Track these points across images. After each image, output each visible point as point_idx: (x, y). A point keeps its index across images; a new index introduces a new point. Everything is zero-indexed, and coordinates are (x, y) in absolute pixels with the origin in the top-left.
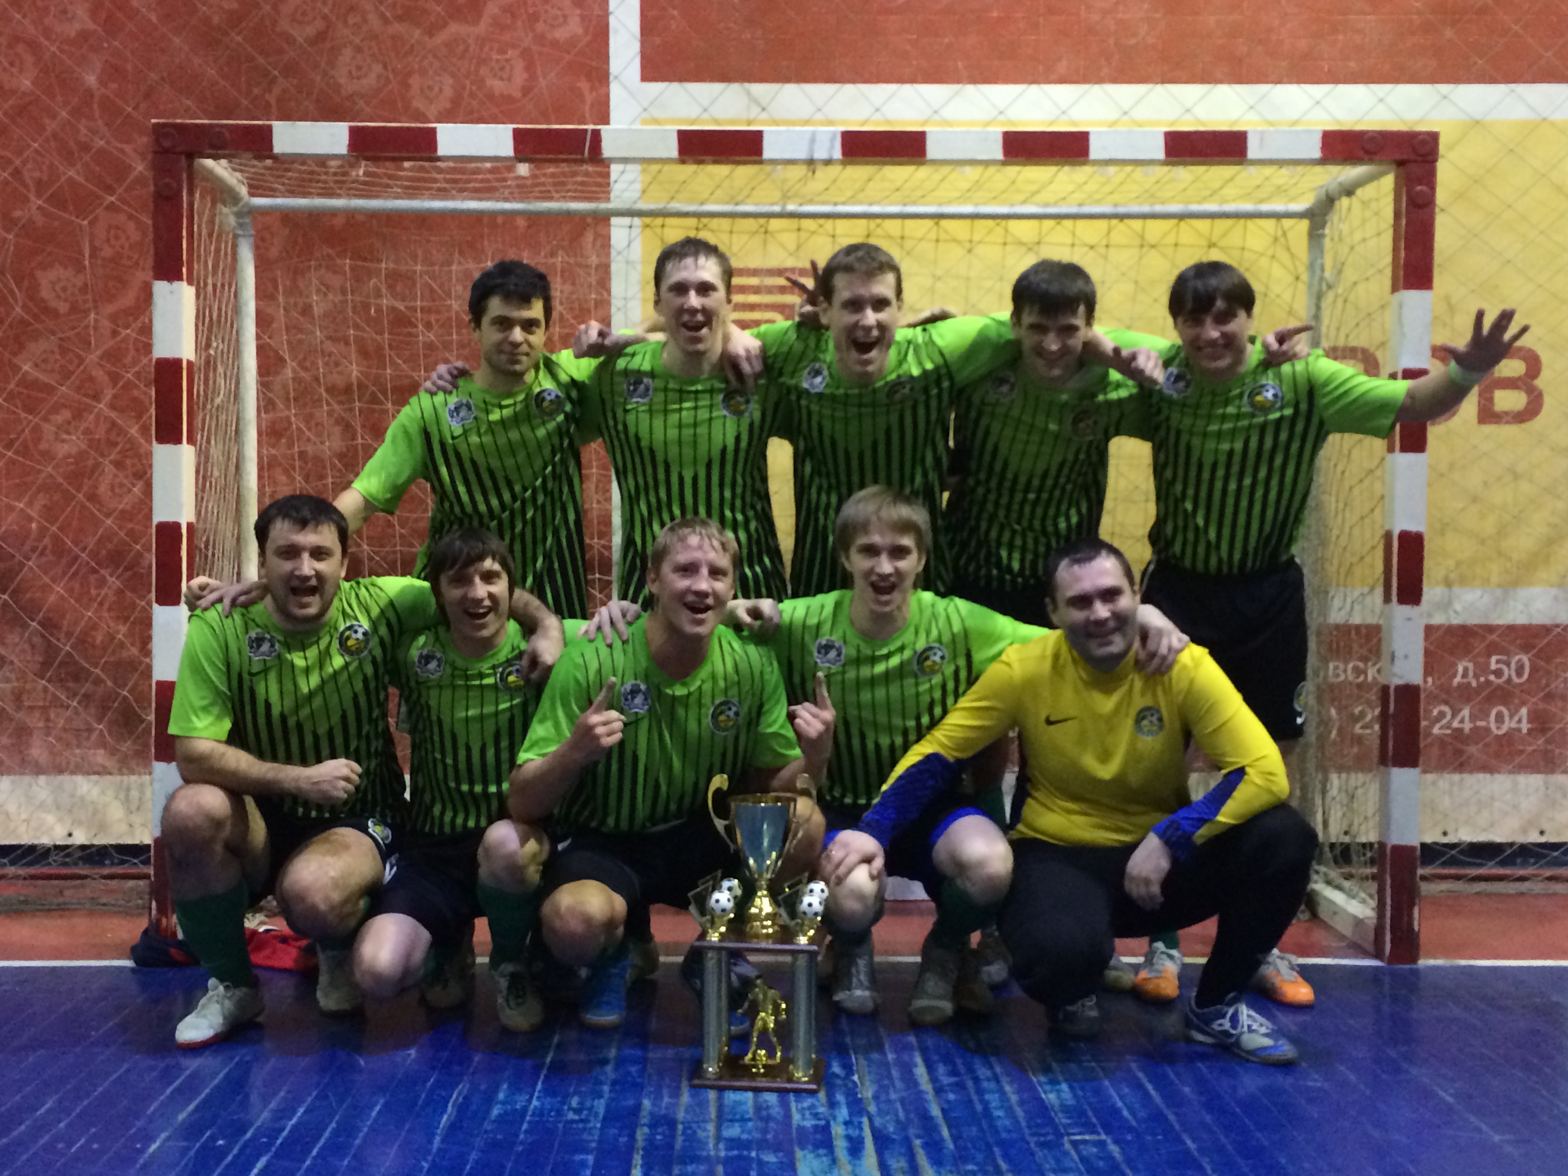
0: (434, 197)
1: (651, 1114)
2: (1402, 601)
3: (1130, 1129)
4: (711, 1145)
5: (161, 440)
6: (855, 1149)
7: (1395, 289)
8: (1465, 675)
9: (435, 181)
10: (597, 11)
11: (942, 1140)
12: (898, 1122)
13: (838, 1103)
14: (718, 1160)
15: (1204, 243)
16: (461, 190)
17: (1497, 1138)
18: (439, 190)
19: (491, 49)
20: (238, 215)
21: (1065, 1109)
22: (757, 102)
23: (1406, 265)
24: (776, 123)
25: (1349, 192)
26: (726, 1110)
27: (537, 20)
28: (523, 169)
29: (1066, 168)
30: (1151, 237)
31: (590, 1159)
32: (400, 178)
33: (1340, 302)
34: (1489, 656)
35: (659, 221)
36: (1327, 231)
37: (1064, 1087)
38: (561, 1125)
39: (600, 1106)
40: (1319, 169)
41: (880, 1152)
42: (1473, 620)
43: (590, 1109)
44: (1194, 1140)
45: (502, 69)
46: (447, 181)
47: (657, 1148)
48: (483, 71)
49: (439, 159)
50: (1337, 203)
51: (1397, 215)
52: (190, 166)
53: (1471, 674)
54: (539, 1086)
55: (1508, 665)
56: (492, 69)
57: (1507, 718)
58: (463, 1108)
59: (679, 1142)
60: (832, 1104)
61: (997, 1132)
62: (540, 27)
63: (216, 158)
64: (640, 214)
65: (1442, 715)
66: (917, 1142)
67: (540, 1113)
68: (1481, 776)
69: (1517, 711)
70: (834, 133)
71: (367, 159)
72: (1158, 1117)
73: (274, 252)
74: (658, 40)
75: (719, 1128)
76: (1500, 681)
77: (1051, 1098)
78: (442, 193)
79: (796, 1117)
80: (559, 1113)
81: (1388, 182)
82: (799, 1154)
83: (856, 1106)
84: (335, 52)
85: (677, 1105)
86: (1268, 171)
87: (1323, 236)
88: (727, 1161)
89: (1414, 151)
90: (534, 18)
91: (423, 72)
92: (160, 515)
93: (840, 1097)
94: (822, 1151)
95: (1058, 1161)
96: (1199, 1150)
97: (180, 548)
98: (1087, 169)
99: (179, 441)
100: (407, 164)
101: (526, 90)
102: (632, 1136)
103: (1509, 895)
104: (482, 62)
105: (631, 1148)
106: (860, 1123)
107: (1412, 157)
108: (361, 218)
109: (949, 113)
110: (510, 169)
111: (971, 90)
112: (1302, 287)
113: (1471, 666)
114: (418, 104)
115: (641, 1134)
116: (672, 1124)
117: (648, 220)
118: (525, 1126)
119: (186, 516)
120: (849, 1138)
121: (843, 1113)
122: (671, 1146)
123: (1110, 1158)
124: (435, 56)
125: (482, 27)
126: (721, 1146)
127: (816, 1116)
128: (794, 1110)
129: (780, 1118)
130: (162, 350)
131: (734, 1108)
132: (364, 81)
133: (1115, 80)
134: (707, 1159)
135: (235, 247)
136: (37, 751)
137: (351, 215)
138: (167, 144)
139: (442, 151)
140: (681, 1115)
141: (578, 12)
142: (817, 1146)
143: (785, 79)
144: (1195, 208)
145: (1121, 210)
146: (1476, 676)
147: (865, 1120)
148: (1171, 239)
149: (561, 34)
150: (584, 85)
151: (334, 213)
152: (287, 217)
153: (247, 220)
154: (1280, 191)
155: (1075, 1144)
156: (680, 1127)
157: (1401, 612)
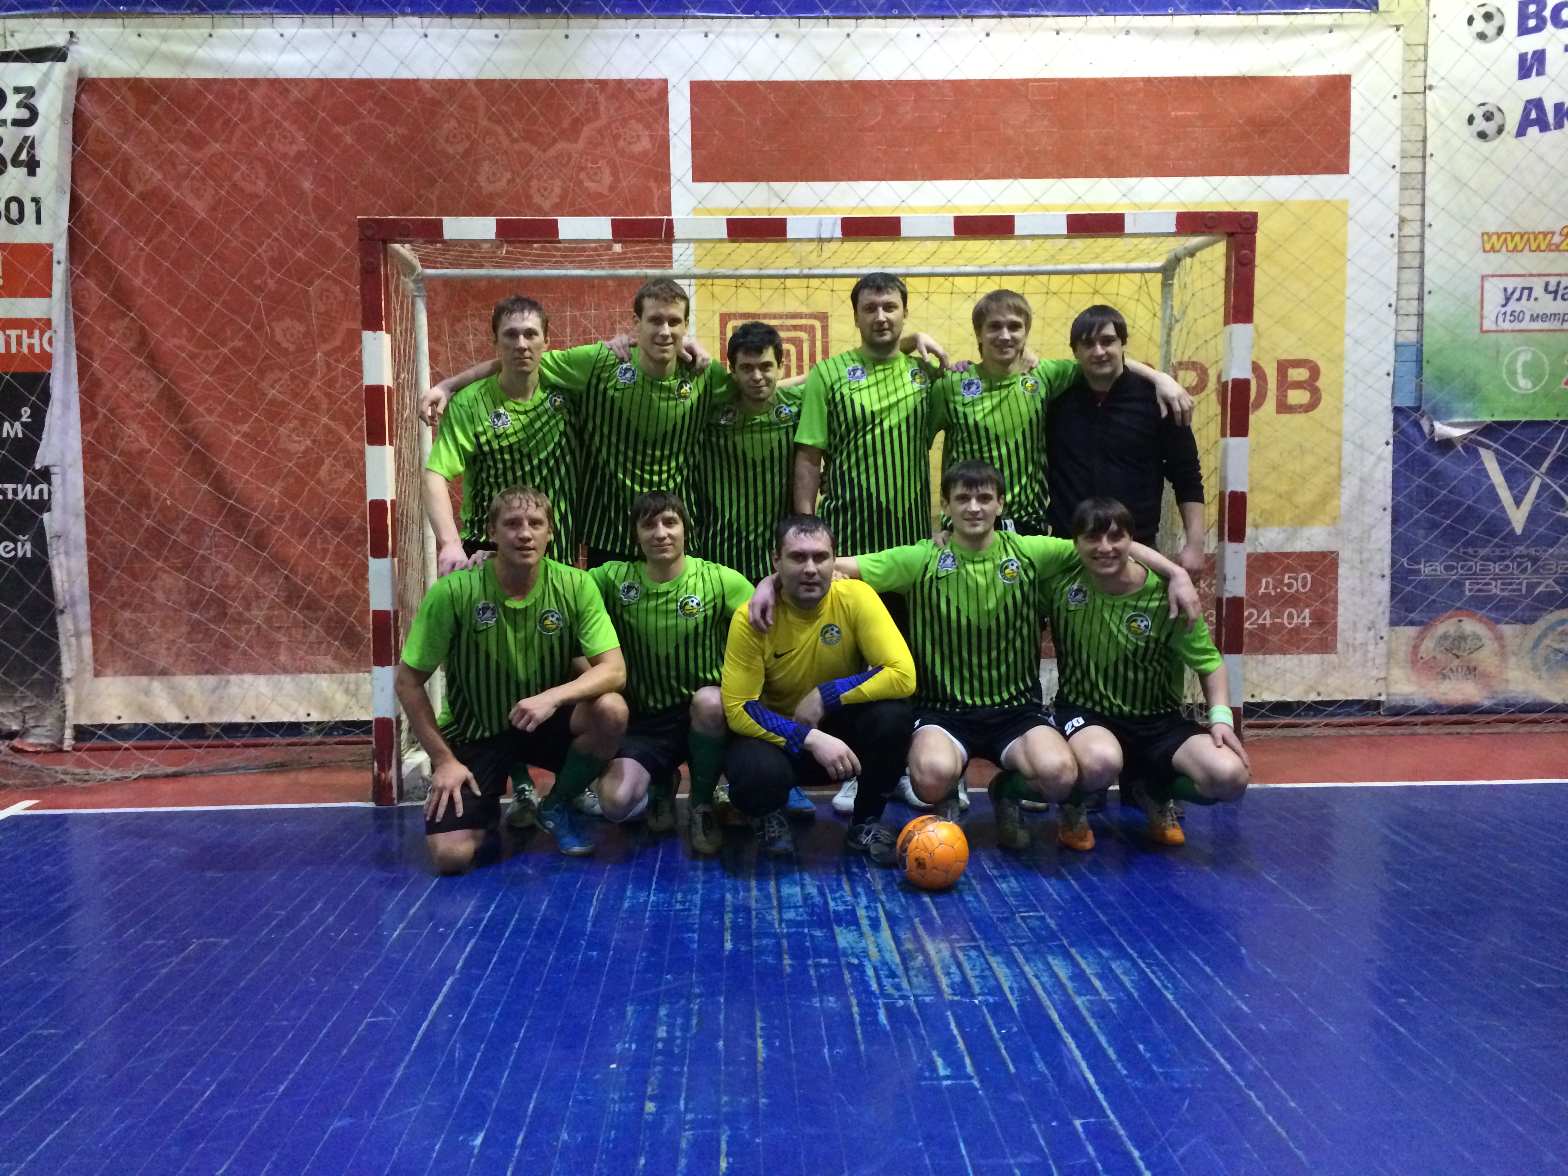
0: (550, 268)
1: (733, 904)
2: (1231, 540)
3: (1062, 908)
4: (777, 925)
5: (371, 443)
6: (875, 925)
7: (1226, 323)
8: (1267, 588)
9: (555, 256)
10: (661, 132)
11: (933, 918)
12: (902, 906)
13: (859, 894)
14: (783, 936)
15: (1092, 290)
16: (572, 262)
17: (1309, 908)
18: (556, 262)
19: (587, 160)
20: (416, 281)
21: (1014, 894)
22: (777, 195)
23: (1235, 307)
24: (793, 211)
25: (1191, 253)
26: (784, 900)
27: (619, 139)
28: (618, 248)
29: (997, 242)
30: (1054, 287)
31: (696, 935)
32: (529, 254)
33: (1184, 333)
34: (1283, 575)
35: (710, 281)
36: (1175, 281)
37: (1012, 879)
38: (672, 913)
39: (697, 899)
40: (1171, 239)
41: (892, 928)
42: (1273, 550)
43: (691, 901)
44: (1104, 914)
45: (596, 174)
46: (562, 256)
47: (740, 927)
48: (582, 176)
49: (559, 242)
50: (1182, 263)
51: (1228, 270)
52: (385, 250)
53: (1271, 586)
54: (654, 886)
55: (1297, 580)
56: (588, 174)
57: (1295, 616)
58: (603, 902)
59: (754, 923)
60: (856, 895)
61: (969, 912)
62: (621, 143)
63: (402, 242)
64: (695, 277)
65: (1251, 615)
66: (917, 920)
67: (656, 905)
68: (1278, 656)
69: (1302, 611)
70: (836, 219)
71: (508, 242)
72: (1077, 899)
73: (438, 307)
74: (704, 152)
75: (780, 913)
76: (1292, 591)
77: (1004, 886)
78: (558, 264)
79: (832, 904)
80: (670, 904)
81: (1221, 248)
82: (837, 930)
83: (872, 895)
84: (476, 164)
85: (749, 897)
86: (1135, 241)
87: (1172, 285)
88: (789, 936)
89: (1241, 226)
90: (616, 137)
91: (539, 178)
92: (372, 494)
93: (860, 890)
94: (853, 928)
95: (1014, 931)
96: (1109, 921)
97: (386, 519)
98: (1012, 242)
99: (383, 443)
100: (535, 245)
101: (612, 188)
102: (722, 920)
103: (1298, 738)
104: (582, 169)
105: (722, 929)
106: (876, 907)
107: (1240, 230)
108: (498, 281)
109: (912, 202)
110: (609, 248)
111: (928, 185)
112: (1157, 321)
113: (1270, 580)
114: (537, 199)
115: (728, 918)
116: (748, 910)
117: (703, 281)
118: (648, 914)
119: (389, 496)
120: (869, 918)
121: (863, 901)
122: (749, 927)
123: (1048, 927)
124: (548, 166)
125: (581, 144)
126: (783, 925)
127: (845, 903)
128: (829, 900)
129: (821, 905)
130: (369, 380)
131: (788, 898)
132: (497, 184)
133: (1023, 176)
134: (775, 936)
135: (413, 304)
136: (283, 658)
137: (491, 280)
138: (369, 233)
139: (561, 236)
140: (753, 904)
141: (647, 133)
142: (848, 924)
143: (795, 179)
144: (1084, 266)
145: (1033, 269)
146: (1275, 588)
147: (879, 905)
148: (1067, 288)
149: (637, 148)
150: (653, 185)
151: (479, 279)
152: (447, 282)
153: (421, 285)
154: (1144, 254)
155: (1022, 918)
156: (754, 913)
157: (1231, 547)
